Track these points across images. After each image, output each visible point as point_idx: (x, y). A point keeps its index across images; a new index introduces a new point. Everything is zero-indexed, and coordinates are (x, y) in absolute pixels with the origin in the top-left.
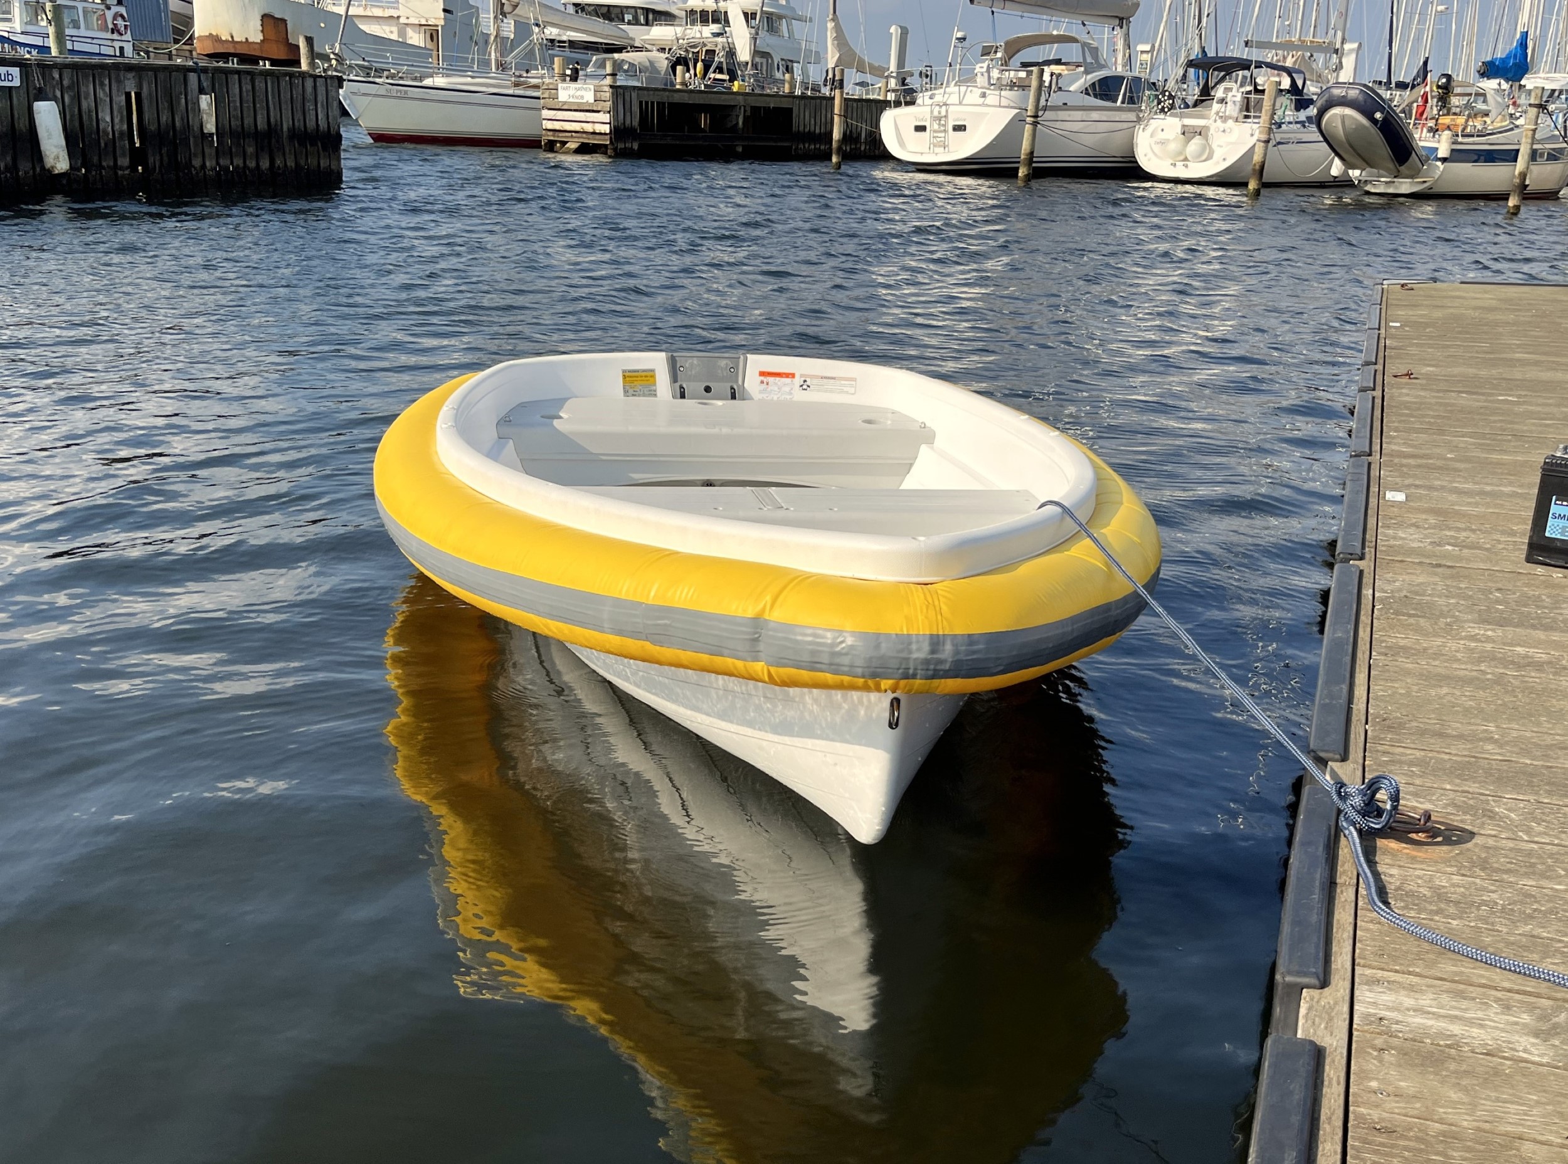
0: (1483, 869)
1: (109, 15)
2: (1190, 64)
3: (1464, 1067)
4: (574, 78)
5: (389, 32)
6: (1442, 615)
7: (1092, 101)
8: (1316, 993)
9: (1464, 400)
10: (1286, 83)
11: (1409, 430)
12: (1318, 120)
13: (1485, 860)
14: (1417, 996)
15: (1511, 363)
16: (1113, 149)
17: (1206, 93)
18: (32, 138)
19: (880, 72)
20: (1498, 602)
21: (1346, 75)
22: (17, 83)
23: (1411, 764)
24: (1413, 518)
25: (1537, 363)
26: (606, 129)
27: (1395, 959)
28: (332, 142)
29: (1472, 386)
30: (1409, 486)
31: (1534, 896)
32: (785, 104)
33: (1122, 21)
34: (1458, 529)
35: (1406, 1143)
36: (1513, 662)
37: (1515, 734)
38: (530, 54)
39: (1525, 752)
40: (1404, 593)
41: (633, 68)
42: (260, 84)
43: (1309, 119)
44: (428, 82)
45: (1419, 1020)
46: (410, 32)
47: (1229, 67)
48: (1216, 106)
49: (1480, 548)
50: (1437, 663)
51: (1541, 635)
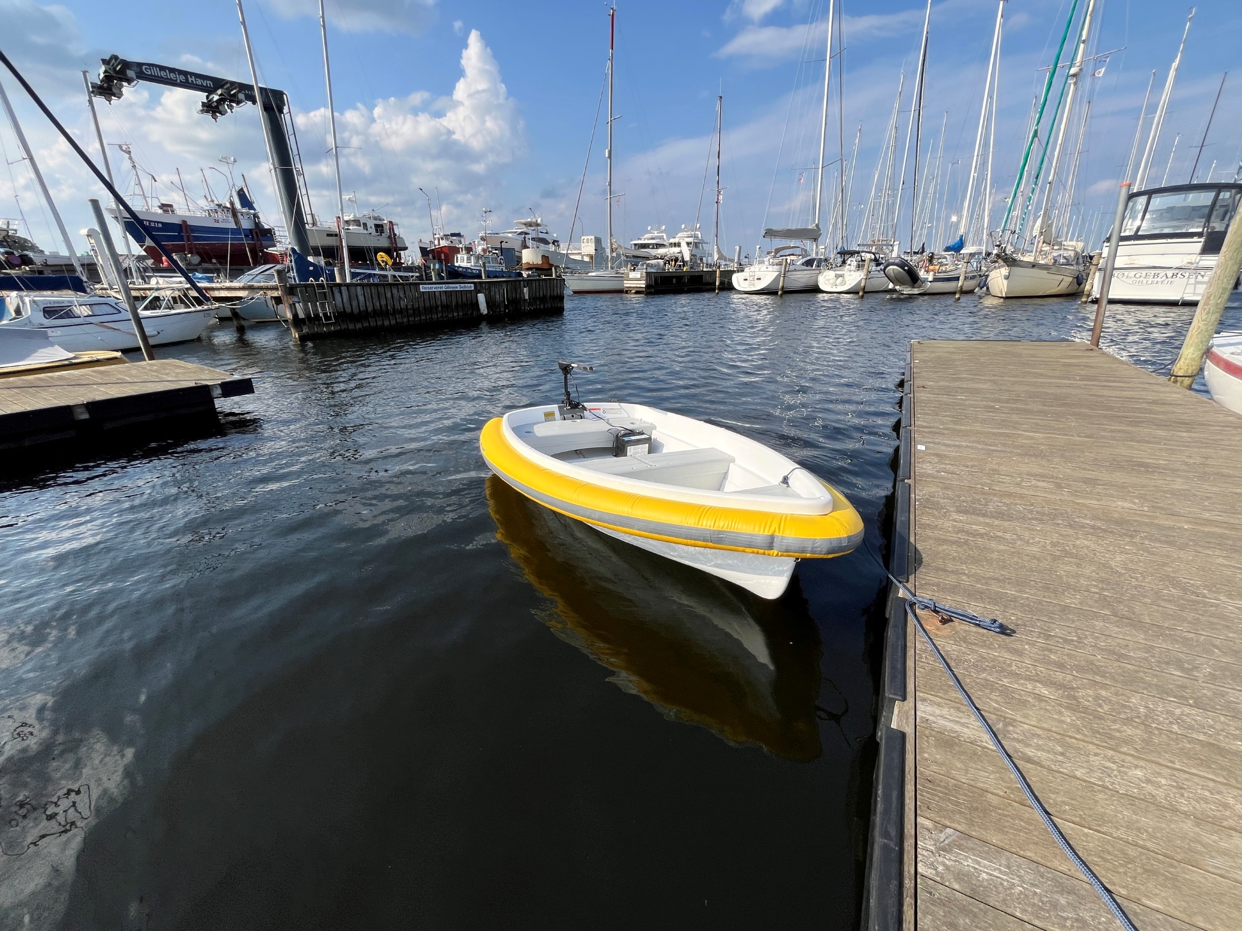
0: (965, 642)
1: (499, 259)
2: (838, 253)
3: (962, 750)
4: (634, 270)
5: (578, 258)
6: (942, 508)
7: (805, 268)
8: (901, 703)
9: (945, 398)
10: (873, 257)
11: (926, 414)
12: (884, 270)
13: (965, 637)
14: (941, 708)
15: (961, 379)
16: (811, 283)
17: (844, 262)
18: (476, 305)
19: (732, 261)
20: (964, 501)
21: (894, 254)
22: (473, 289)
23: (934, 585)
24: (928, 458)
25: (972, 379)
26: (644, 286)
27: (932, 689)
28: (561, 298)
29: (947, 391)
30: (926, 442)
31: (985, 658)
32: (700, 274)
33: (815, 240)
34: (946, 464)
35: (940, 789)
36: (971, 533)
37: (973, 571)
38: (621, 263)
39: (978, 581)
40: (927, 496)
41: (652, 266)
42: (541, 283)
43: (881, 269)
44: (590, 274)
45: (942, 722)
46: (585, 257)
47: (852, 253)
48: (847, 267)
49: (955, 474)
50: (941, 533)
51: (981, 519)
